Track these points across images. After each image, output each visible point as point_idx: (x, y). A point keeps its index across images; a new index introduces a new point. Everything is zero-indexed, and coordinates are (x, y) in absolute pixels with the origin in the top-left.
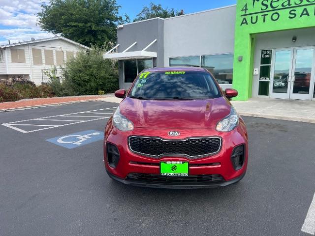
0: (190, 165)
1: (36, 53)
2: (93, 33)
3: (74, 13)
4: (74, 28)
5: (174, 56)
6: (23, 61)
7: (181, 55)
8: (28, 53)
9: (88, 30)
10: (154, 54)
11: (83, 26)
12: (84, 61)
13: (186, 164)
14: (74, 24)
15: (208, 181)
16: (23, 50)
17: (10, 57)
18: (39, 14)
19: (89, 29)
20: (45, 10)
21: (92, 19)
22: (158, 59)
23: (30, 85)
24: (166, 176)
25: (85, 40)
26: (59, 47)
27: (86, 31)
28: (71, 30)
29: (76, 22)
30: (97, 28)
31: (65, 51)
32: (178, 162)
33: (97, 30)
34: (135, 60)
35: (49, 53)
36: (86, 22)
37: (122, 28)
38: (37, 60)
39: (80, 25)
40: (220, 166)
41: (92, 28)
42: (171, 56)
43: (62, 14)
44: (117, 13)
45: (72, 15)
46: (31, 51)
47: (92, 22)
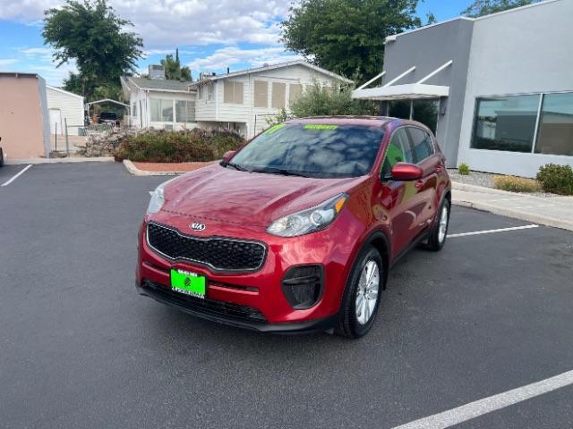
0: (209, 281)
1: (260, 89)
2: (362, 52)
3: (333, 18)
4: (331, 45)
5: (487, 93)
6: (240, 101)
7: (501, 92)
8: (248, 88)
9: (354, 46)
10: (442, 91)
11: (347, 39)
12: (317, 102)
13: (203, 279)
14: (329, 37)
15: (243, 317)
16: (242, 84)
17: (222, 94)
18: (286, 23)
19: (355, 44)
20: (294, 16)
21: (362, 27)
22: (450, 100)
23: (234, 139)
24: (176, 293)
25: (347, 64)
26: (296, 78)
27: (350, 48)
28: (326, 48)
29: (336, 33)
30: (370, 42)
31: (304, 86)
32: (192, 274)
33: (370, 46)
34: (408, 101)
35: (279, 88)
36: (352, 32)
37: (393, 41)
38: (260, 101)
39: (341, 38)
40: (256, 293)
41: (359, 43)
42: (480, 94)
43: (315, 22)
44: (413, 12)
45: (331, 21)
46: (253, 85)
47: (363, 32)
